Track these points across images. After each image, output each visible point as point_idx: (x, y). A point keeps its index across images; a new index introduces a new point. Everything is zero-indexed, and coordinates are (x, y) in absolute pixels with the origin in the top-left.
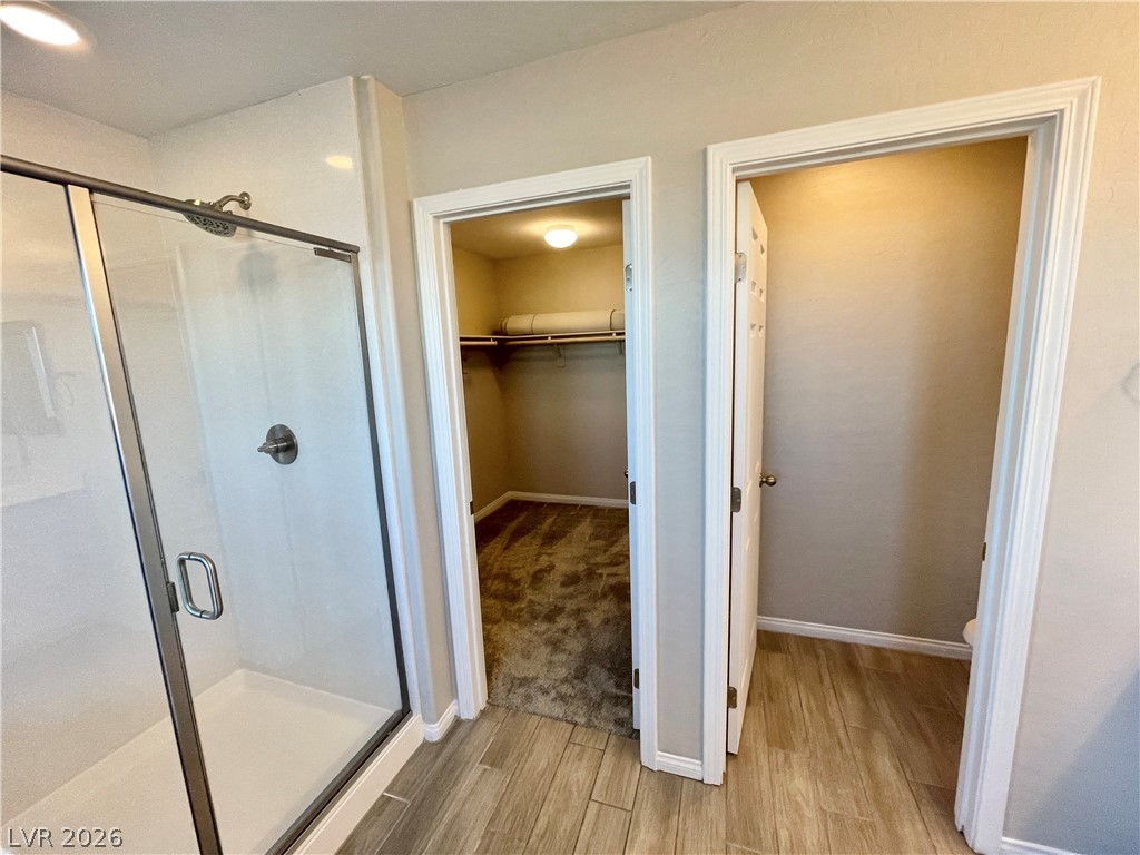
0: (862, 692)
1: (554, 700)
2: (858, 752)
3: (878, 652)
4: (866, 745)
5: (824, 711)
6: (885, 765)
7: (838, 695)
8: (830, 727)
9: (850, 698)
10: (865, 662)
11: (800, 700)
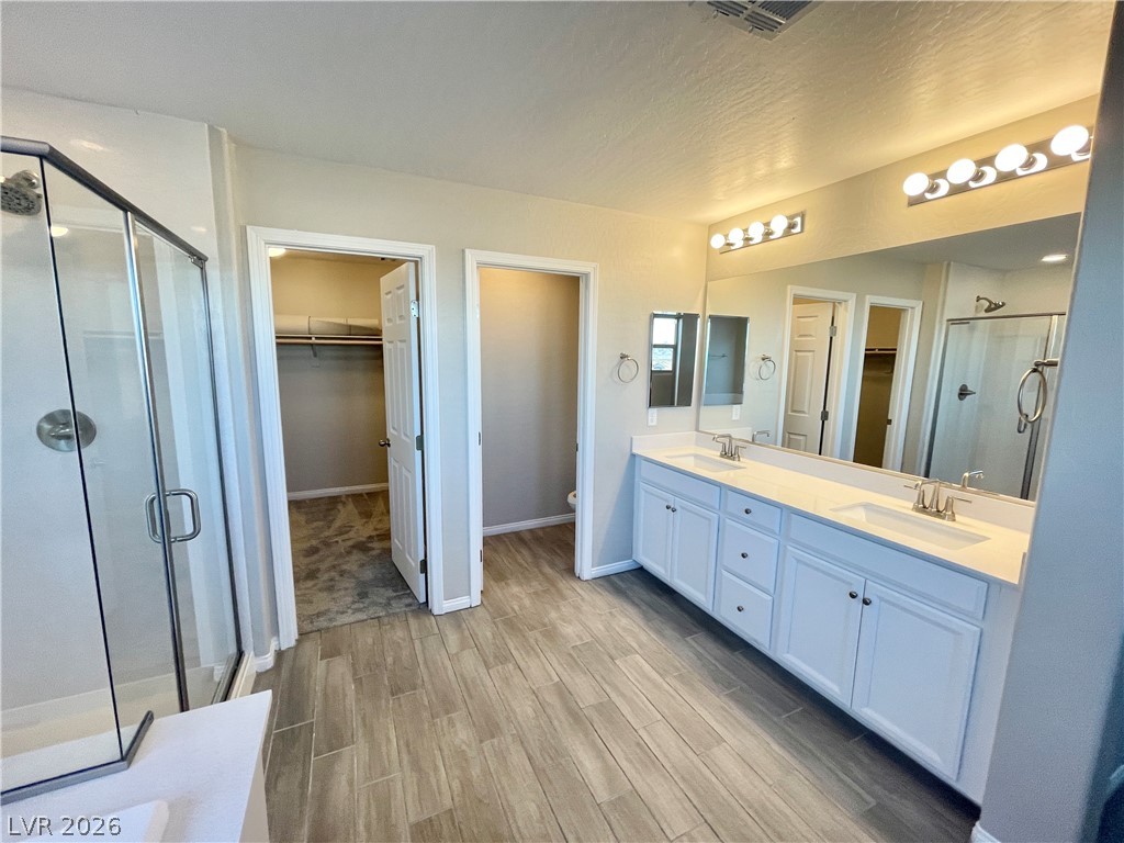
0: (530, 549)
1: (353, 613)
2: (536, 569)
3: (531, 531)
4: (538, 566)
5: (516, 561)
6: (547, 570)
7: (520, 552)
8: (521, 565)
9: (525, 552)
10: (527, 537)
11: (503, 561)
